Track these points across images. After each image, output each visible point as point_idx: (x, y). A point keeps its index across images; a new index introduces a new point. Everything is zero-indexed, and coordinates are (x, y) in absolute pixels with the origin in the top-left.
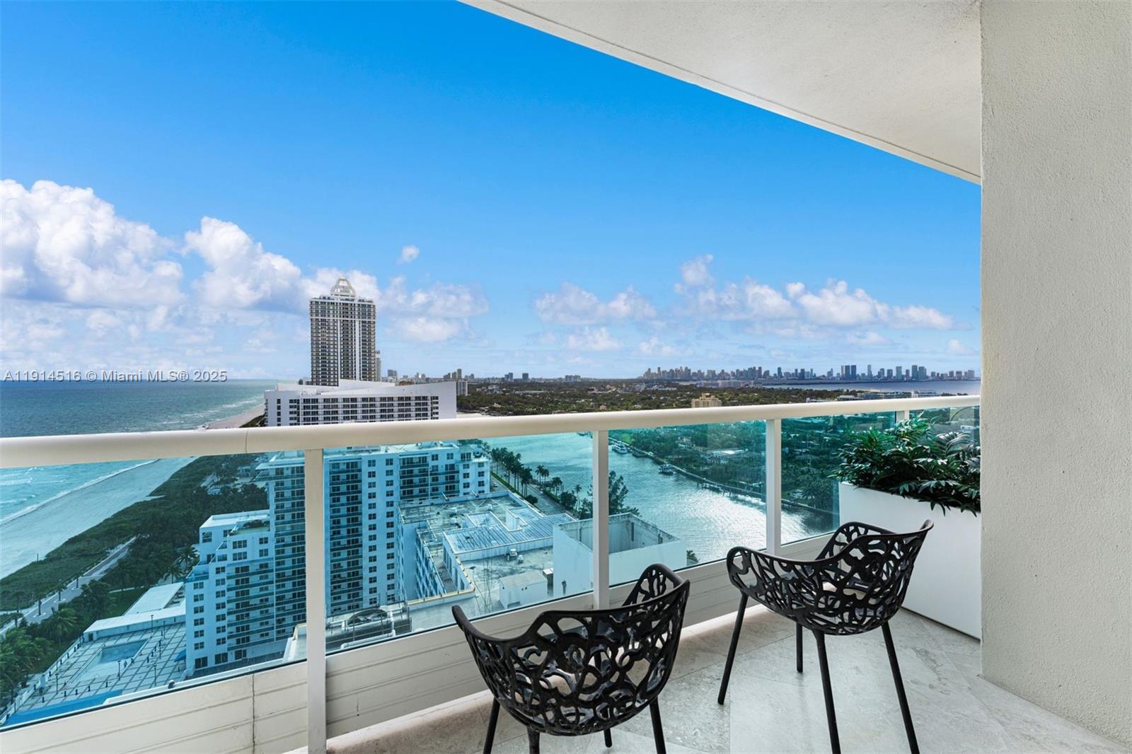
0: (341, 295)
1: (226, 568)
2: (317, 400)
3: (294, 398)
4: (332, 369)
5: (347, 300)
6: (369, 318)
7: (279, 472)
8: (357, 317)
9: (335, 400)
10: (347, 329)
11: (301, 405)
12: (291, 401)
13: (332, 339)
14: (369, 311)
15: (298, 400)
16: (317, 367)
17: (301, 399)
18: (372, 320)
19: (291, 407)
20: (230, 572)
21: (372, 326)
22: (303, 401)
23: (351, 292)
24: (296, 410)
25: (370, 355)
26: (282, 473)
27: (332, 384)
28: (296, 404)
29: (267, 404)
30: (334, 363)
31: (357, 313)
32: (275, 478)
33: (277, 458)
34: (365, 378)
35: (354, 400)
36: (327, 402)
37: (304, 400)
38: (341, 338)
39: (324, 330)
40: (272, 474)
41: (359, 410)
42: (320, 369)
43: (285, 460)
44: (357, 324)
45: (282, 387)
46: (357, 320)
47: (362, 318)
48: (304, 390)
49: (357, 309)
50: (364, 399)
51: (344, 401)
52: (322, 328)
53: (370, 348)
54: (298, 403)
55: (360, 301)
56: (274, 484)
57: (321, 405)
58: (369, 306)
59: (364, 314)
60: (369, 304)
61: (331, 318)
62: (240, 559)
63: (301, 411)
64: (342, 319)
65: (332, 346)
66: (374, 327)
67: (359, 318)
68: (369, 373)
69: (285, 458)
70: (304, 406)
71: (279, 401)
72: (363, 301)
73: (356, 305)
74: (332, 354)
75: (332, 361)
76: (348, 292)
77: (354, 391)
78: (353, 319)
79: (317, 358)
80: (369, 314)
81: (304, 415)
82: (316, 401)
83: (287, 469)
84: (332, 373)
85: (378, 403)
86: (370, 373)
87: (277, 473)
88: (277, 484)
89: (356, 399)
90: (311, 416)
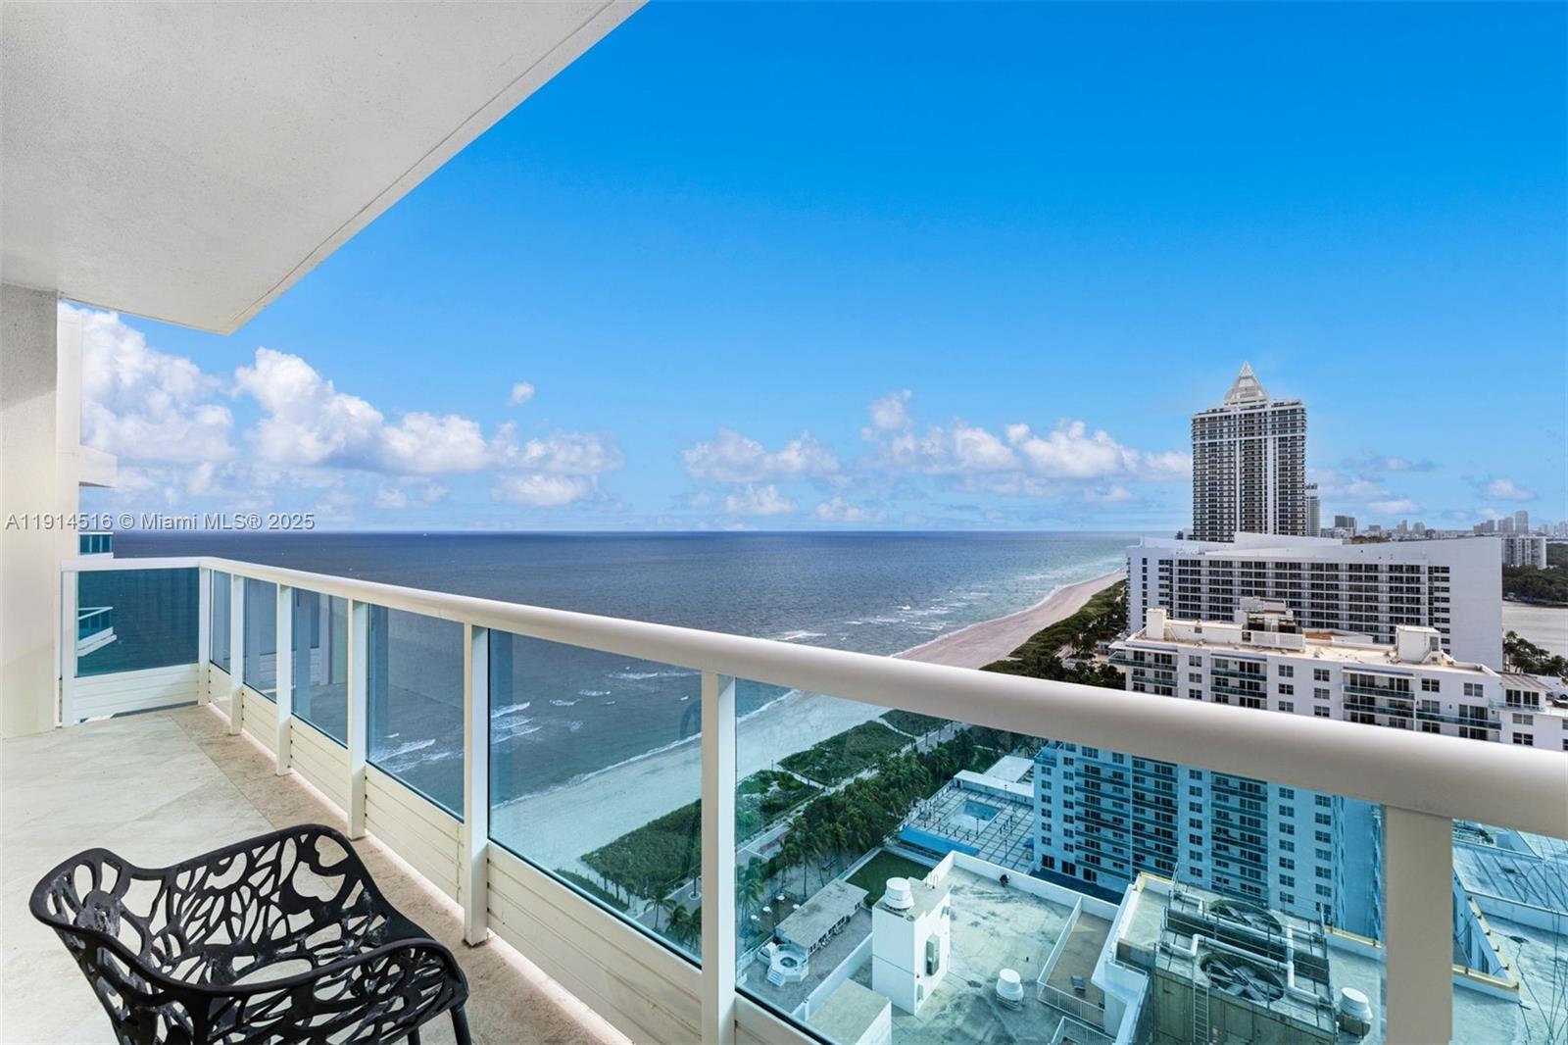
0: (1242, 403)
1: (1075, 762)
2: (1199, 561)
3: (1165, 559)
4: (1226, 516)
5: (1252, 408)
6: (1294, 431)
7: (1139, 656)
8: (1269, 432)
9: (1229, 564)
10: (1252, 452)
11: (1176, 569)
12: (1161, 562)
13: (1226, 471)
14: (1294, 419)
15: (1172, 561)
16: (1203, 513)
17: (1176, 559)
18: (1298, 434)
19: (1161, 570)
20: (1079, 767)
21: (1299, 443)
22: (1177, 563)
23: (1260, 394)
24: (1167, 574)
25: (1294, 493)
26: (1143, 659)
27: (1226, 539)
28: (1167, 566)
29: (1129, 564)
30: (1230, 507)
31: (1269, 426)
32: (1133, 664)
33: (1137, 638)
34: (1283, 531)
35: (1261, 565)
36: (1215, 566)
37: (1180, 561)
38: (1241, 468)
39: (1213, 458)
40: (1130, 657)
41: (1270, 581)
42: (1207, 517)
43: (1147, 641)
44: (1270, 444)
45: (1150, 542)
46: (1270, 437)
47: (1280, 432)
48: (1180, 547)
49: (1269, 420)
50: (1278, 565)
51: (1243, 566)
52: (1210, 457)
53: (1294, 481)
54: (1171, 565)
55: (1276, 405)
56: (1132, 672)
57: (1205, 570)
58: (1293, 411)
59: (1283, 428)
60: (1293, 407)
61: (1225, 440)
62: (1090, 756)
63: (1176, 577)
64: (1243, 439)
65: (1226, 482)
66: (1303, 445)
67: (1274, 433)
68: (1290, 523)
69: (1146, 638)
70: (1180, 570)
71: (1145, 561)
72: (1282, 405)
73: (1269, 414)
74: (1226, 494)
75: (1226, 505)
76: (1253, 395)
77: (1260, 551)
78: (1263, 437)
79: (1203, 501)
80: (1294, 425)
81: (1180, 582)
82: (1198, 563)
83: (1149, 654)
84: (1226, 522)
85: (1306, 573)
86: (1294, 523)
87: (1136, 658)
88: (1136, 673)
89: (1264, 563)
90: (1190, 585)
